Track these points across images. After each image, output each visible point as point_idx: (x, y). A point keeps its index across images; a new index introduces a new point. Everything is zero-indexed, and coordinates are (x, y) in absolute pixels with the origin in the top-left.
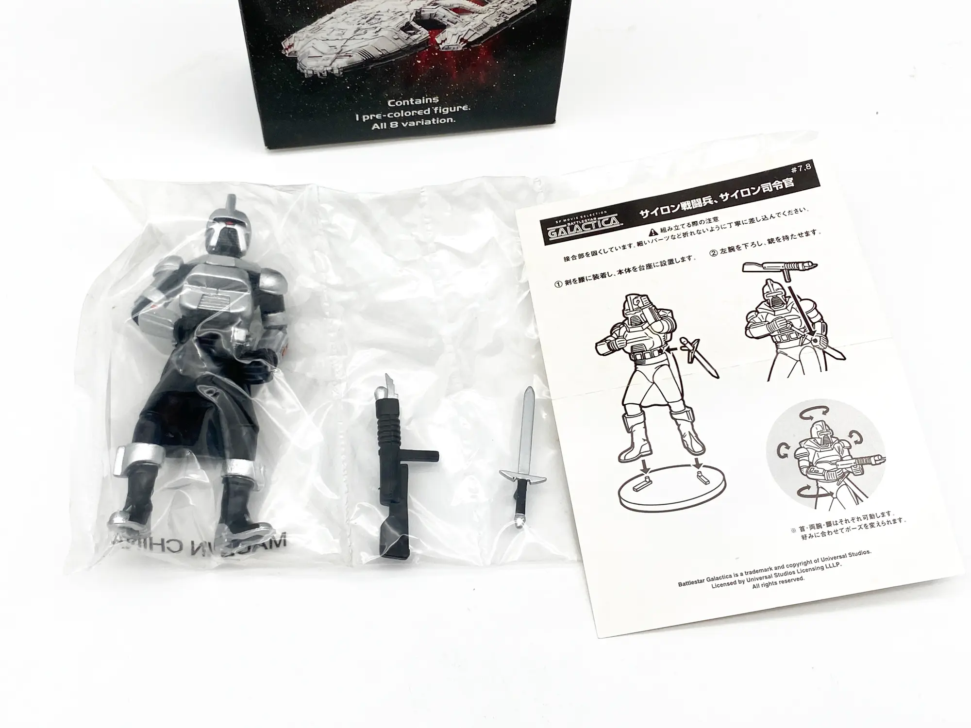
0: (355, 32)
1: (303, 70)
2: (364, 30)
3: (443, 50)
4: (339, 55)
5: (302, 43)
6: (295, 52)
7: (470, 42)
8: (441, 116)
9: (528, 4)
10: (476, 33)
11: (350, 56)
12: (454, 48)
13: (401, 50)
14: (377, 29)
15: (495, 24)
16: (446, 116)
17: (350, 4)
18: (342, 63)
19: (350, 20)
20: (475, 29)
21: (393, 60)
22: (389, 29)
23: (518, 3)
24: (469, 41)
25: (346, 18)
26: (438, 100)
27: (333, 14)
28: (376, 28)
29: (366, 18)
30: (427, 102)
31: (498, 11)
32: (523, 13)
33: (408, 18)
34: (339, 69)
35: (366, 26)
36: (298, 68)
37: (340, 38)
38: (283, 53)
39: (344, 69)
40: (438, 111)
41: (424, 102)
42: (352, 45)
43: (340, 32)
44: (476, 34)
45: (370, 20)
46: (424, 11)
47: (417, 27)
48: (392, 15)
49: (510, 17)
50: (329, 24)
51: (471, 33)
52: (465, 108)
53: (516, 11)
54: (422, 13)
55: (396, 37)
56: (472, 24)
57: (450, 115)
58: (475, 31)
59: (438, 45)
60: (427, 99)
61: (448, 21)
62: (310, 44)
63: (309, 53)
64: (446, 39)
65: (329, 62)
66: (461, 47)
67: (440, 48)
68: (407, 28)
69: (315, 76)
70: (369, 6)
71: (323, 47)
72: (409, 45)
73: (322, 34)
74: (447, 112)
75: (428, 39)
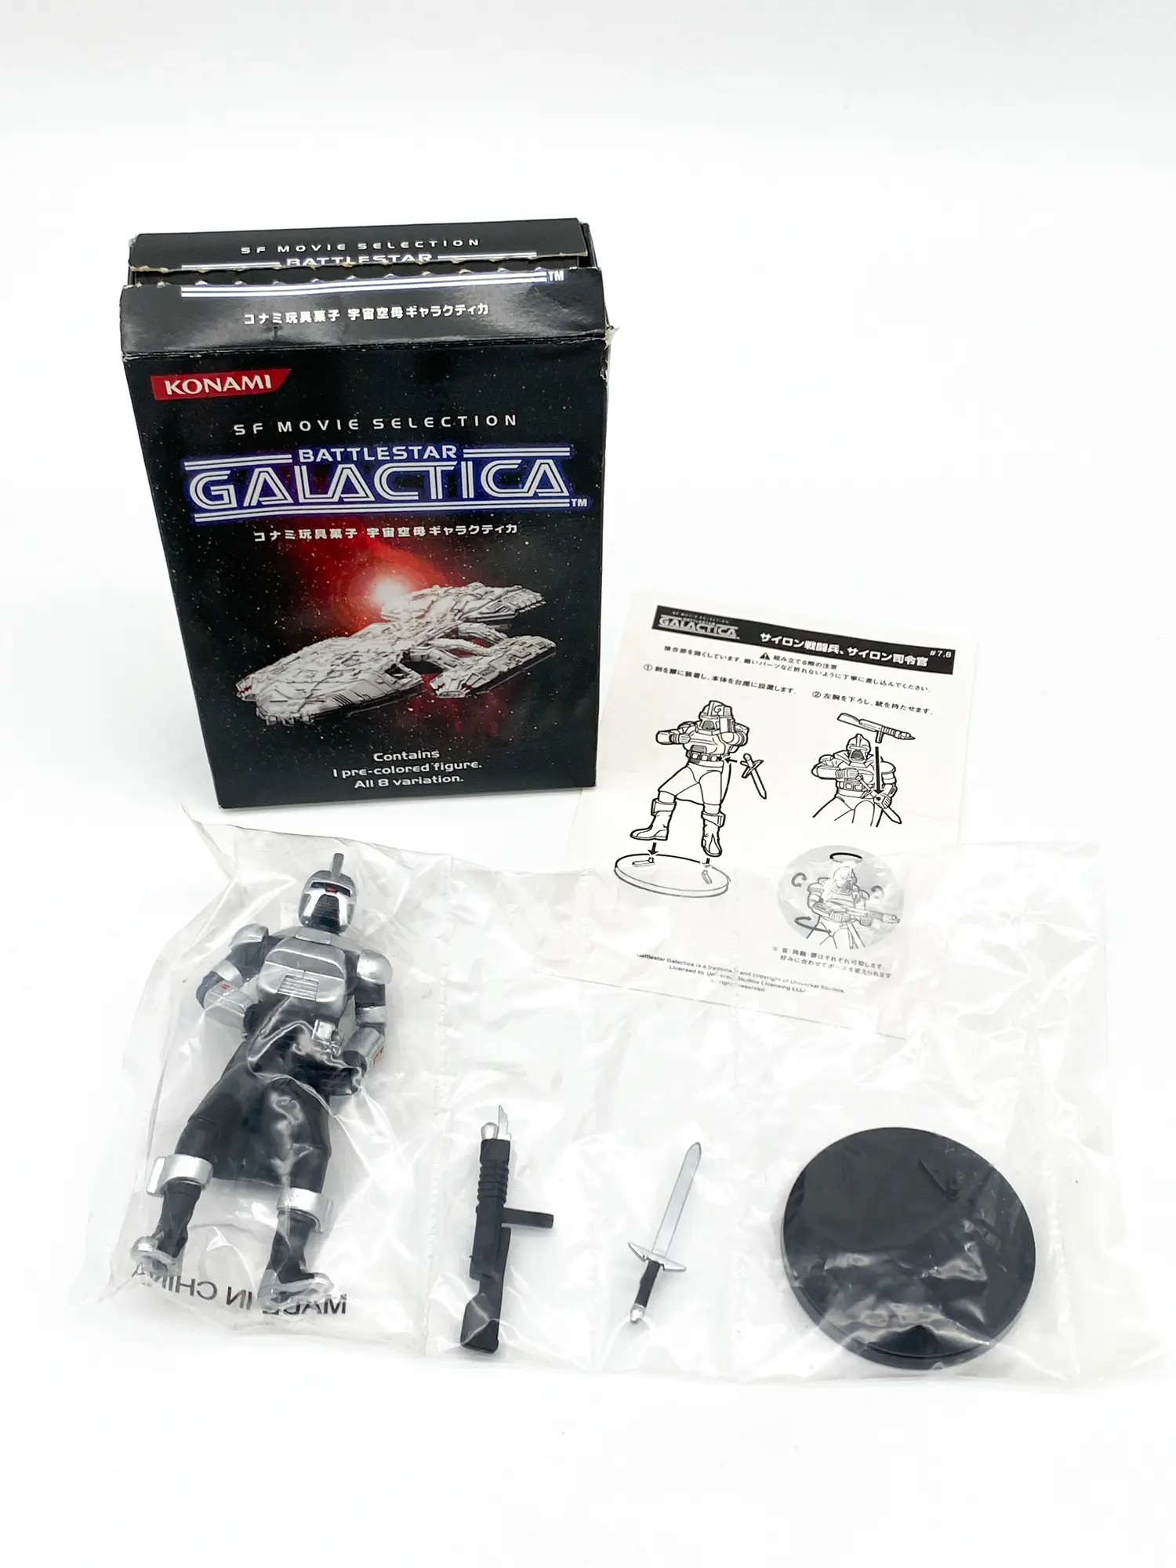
0: (329, 674)
1: (264, 716)
2: (339, 673)
3: (441, 697)
4: (309, 699)
5: (261, 686)
6: (254, 695)
7: (475, 689)
8: (444, 774)
9: (545, 647)
10: (481, 678)
11: (323, 701)
12: (455, 695)
13: (387, 695)
14: (356, 671)
15: (505, 669)
16: (450, 774)
17: (320, 643)
18: (314, 709)
19: (321, 660)
20: (479, 673)
21: (378, 707)
22: (370, 671)
23: (532, 645)
24: (473, 687)
25: (316, 658)
26: (438, 755)
27: (299, 653)
28: (354, 670)
29: (340, 659)
30: (424, 757)
31: (508, 653)
32: (539, 656)
33: (394, 659)
34: (309, 716)
35: (342, 667)
36: (258, 713)
37: (309, 680)
38: (239, 696)
39: (316, 716)
40: (439, 768)
41: (420, 757)
42: (325, 689)
43: (309, 674)
44: (481, 680)
45: (346, 661)
46: (413, 652)
47: (407, 670)
48: (373, 655)
49: (524, 660)
50: (296, 665)
51: (474, 678)
52: (474, 765)
53: (530, 654)
54: (411, 654)
55: (380, 681)
56: (475, 667)
57: (455, 772)
58: (480, 676)
59: (434, 690)
60: (424, 754)
61: (445, 664)
62: (273, 687)
63: (271, 696)
64: (444, 685)
65: (297, 707)
66: (463, 694)
67: (436, 694)
68: (393, 670)
69: (279, 723)
70: (344, 645)
71: (290, 691)
72: (397, 691)
73: (286, 676)
74: (451, 769)
75: (421, 685)
